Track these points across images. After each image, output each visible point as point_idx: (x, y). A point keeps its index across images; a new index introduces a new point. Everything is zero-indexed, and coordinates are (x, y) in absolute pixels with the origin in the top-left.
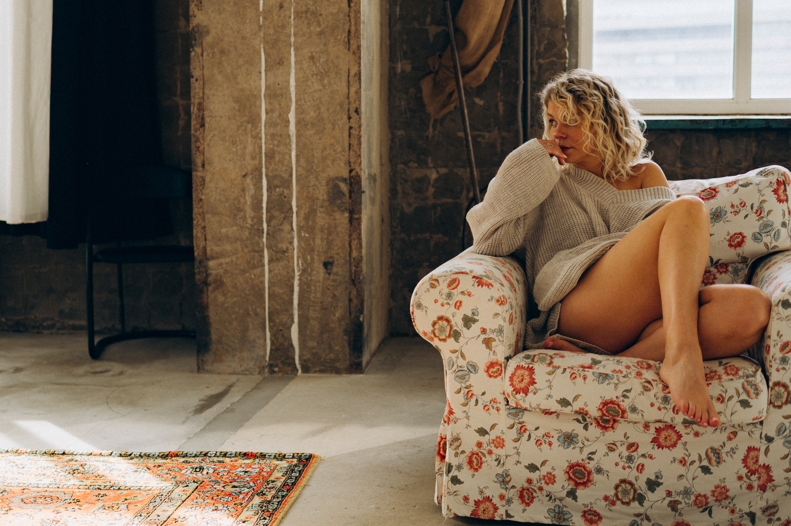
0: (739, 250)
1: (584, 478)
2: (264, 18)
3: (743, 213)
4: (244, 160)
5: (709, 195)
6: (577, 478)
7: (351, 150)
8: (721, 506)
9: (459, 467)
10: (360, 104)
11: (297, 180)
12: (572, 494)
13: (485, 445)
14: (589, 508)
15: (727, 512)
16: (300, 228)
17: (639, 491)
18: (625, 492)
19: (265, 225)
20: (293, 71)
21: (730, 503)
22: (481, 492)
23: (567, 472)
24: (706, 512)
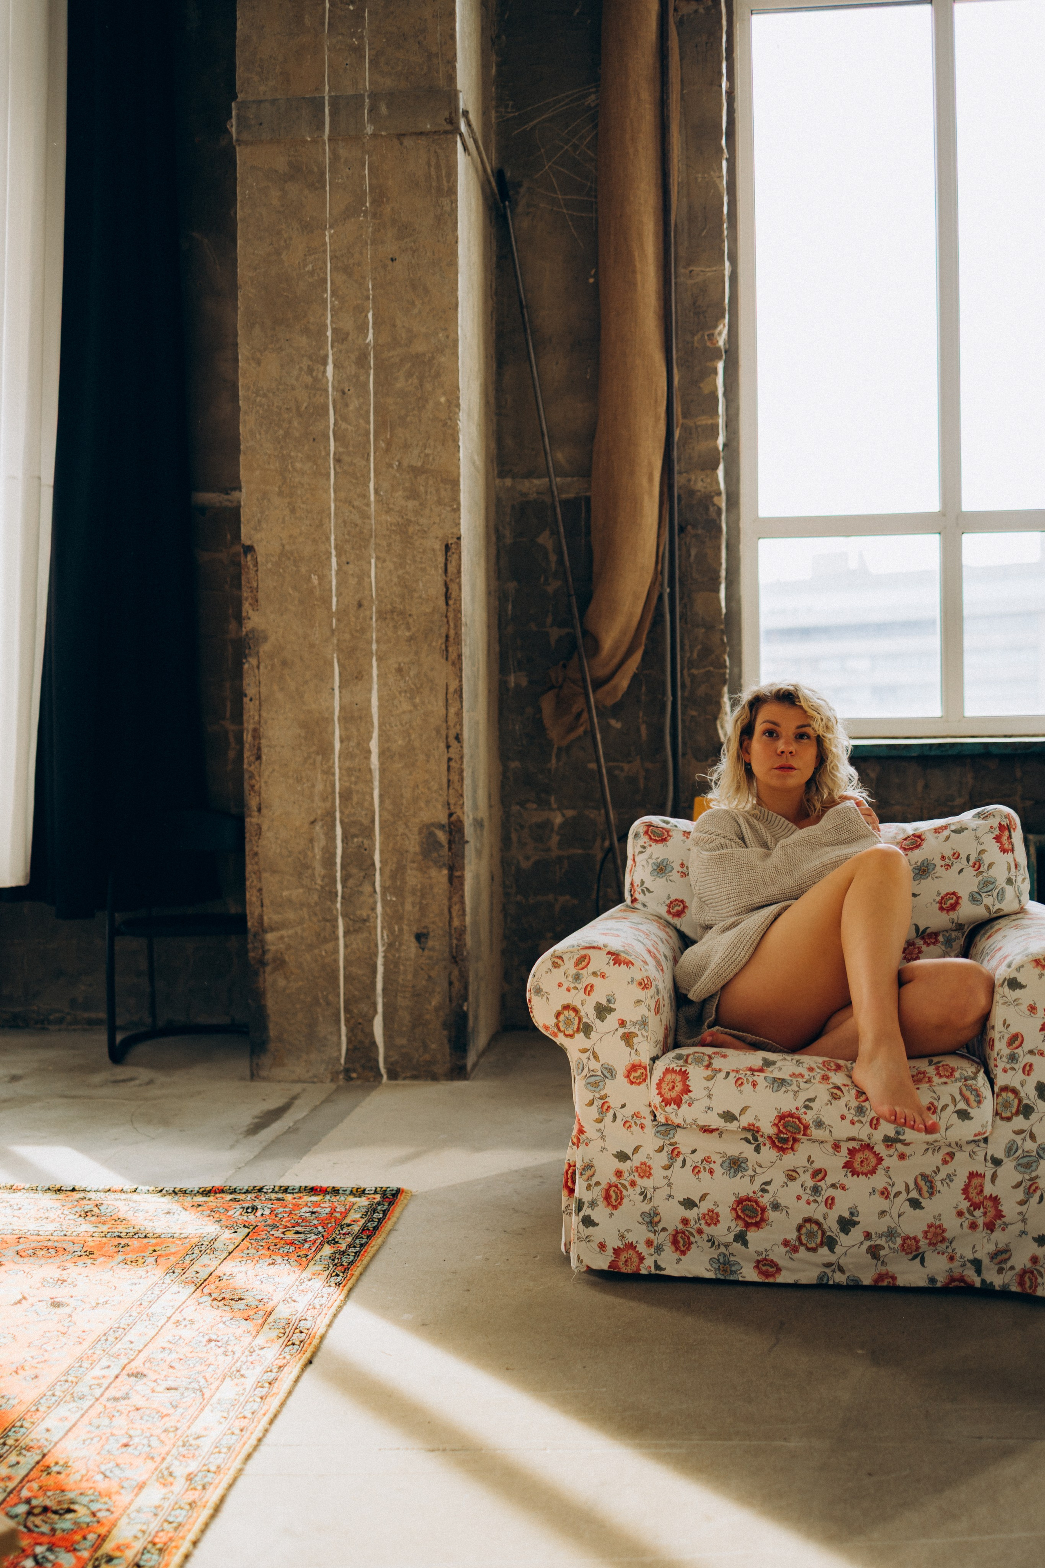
0: (953, 915)
1: (756, 1217)
2: (338, 620)
3: (957, 867)
4: (313, 801)
5: (912, 843)
6: (747, 1216)
7: (451, 788)
8: (937, 1251)
9: (593, 1204)
10: (461, 729)
11: (381, 828)
12: (741, 1238)
13: (626, 1174)
14: (764, 1256)
15: (944, 1259)
16: (384, 889)
17: (828, 1233)
18: (811, 1235)
19: (339, 887)
20: (375, 687)
21: (947, 1247)
22: (622, 1237)
23: (734, 1209)
24: (918, 1259)
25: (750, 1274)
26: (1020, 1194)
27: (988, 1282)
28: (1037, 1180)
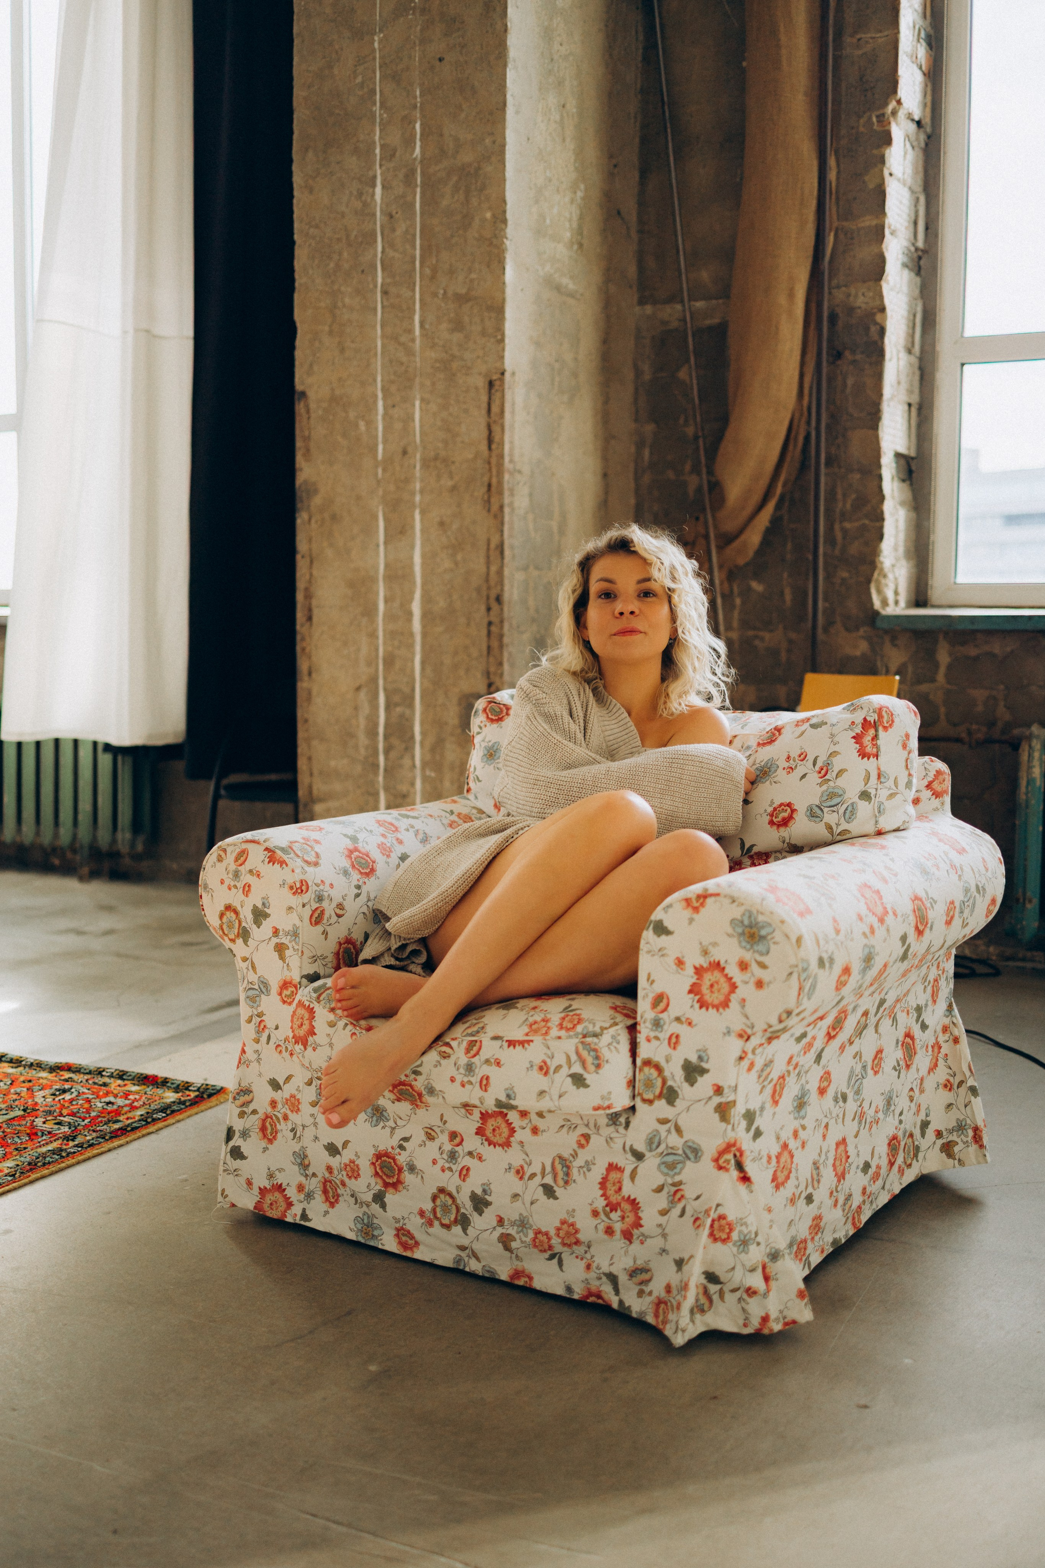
0: (784, 832)
1: (393, 1177)
2: (384, 470)
3: (800, 771)
4: (358, 666)
5: (769, 738)
6: (385, 1174)
7: (491, 655)
8: (574, 1255)
9: (245, 1134)
10: (502, 590)
11: (422, 697)
12: (379, 1198)
13: (280, 1106)
14: (401, 1224)
15: (582, 1264)
16: (425, 765)
17: (463, 1210)
18: (446, 1209)
19: (382, 759)
20: (418, 543)
21: (586, 1252)
22: (271, 1176)
23: (373, 1164)
24: (555, 1261)
25: (389, 1243)
26: (662, 1201)
27: (627, 1305)
28: (681, 1187)
